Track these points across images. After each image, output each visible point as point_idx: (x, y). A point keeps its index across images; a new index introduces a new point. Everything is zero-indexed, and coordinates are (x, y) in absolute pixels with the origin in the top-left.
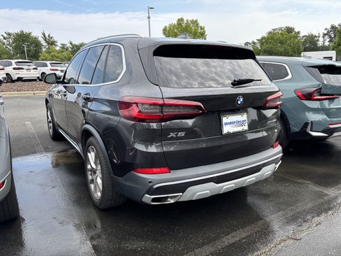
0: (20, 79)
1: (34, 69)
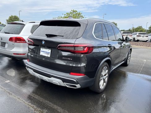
0: (138, 41)
1: (146, 36)
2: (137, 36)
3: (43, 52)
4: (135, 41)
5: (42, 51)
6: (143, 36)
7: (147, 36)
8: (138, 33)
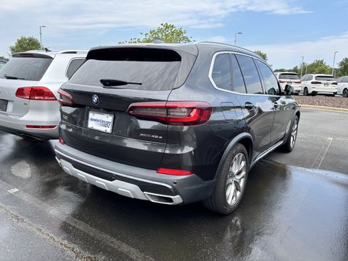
0: (314, 94)
2: (312, 83)
4: (309, 95)
5: (92, 120)
6: (326, 82)
7: (336, 84)
8: (314, 76)
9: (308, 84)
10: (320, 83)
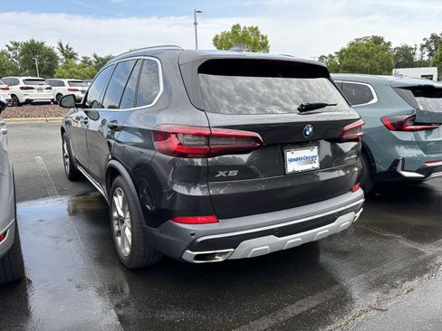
1: (47, 88)
3: (296, 160)
5: (291, 160)
6: (38, 87)
7: (50, 89)
8: (21, 79)
9: (15, 89)
10: (33, 88)
